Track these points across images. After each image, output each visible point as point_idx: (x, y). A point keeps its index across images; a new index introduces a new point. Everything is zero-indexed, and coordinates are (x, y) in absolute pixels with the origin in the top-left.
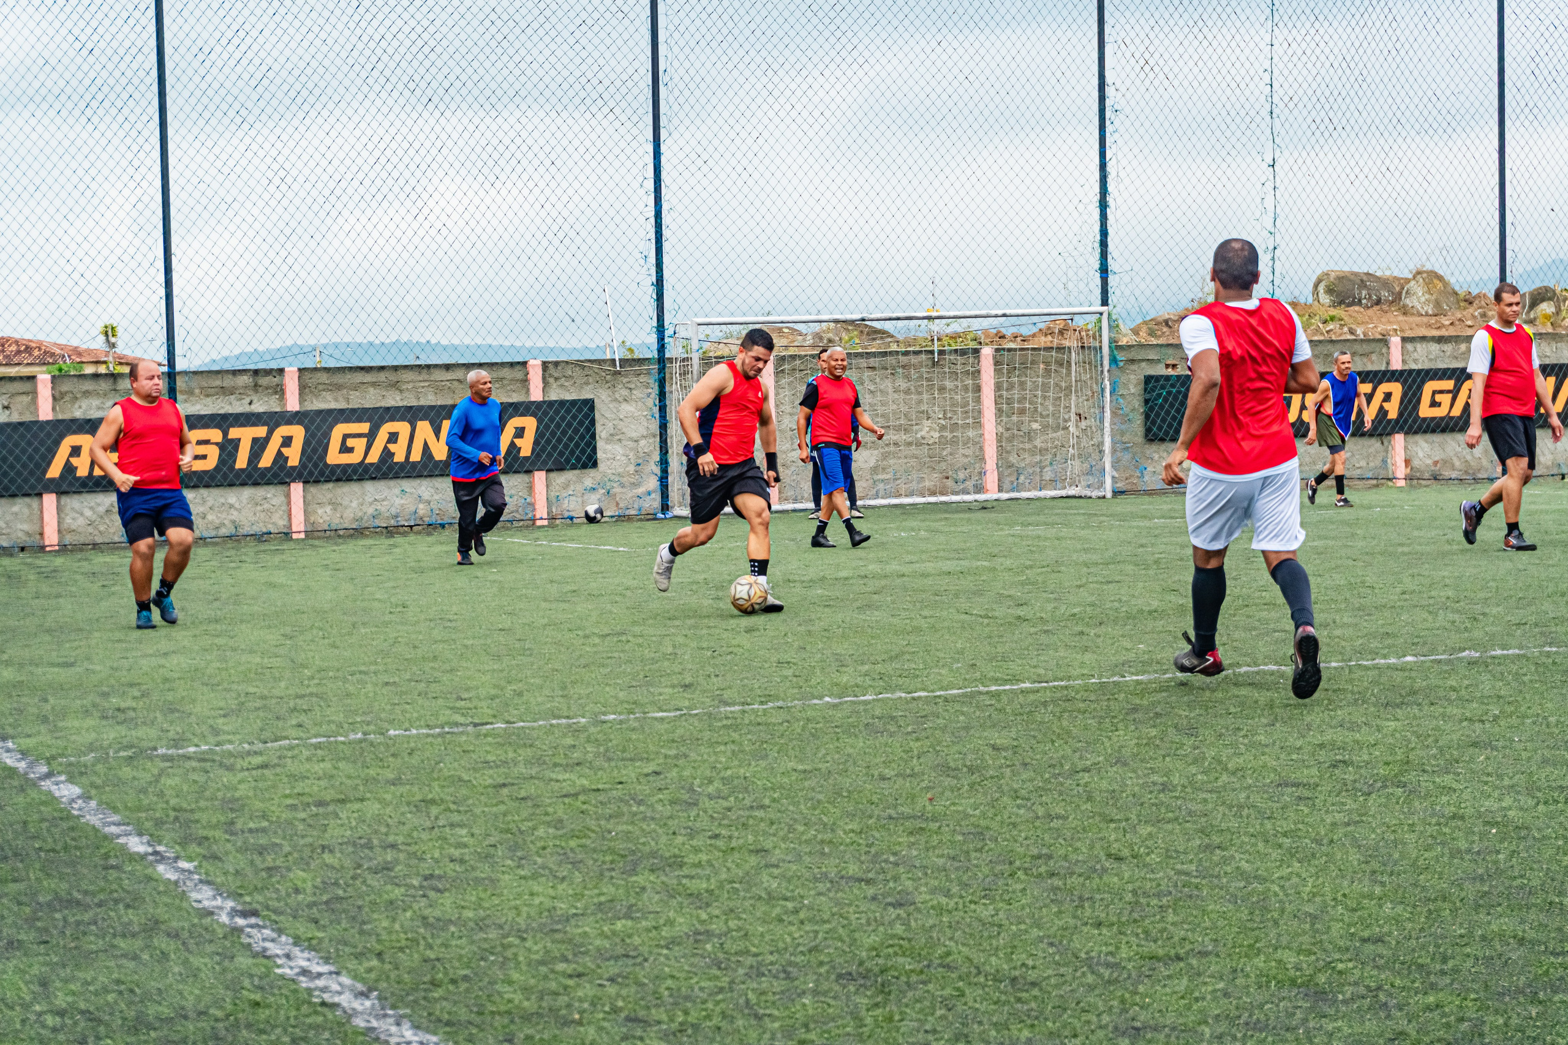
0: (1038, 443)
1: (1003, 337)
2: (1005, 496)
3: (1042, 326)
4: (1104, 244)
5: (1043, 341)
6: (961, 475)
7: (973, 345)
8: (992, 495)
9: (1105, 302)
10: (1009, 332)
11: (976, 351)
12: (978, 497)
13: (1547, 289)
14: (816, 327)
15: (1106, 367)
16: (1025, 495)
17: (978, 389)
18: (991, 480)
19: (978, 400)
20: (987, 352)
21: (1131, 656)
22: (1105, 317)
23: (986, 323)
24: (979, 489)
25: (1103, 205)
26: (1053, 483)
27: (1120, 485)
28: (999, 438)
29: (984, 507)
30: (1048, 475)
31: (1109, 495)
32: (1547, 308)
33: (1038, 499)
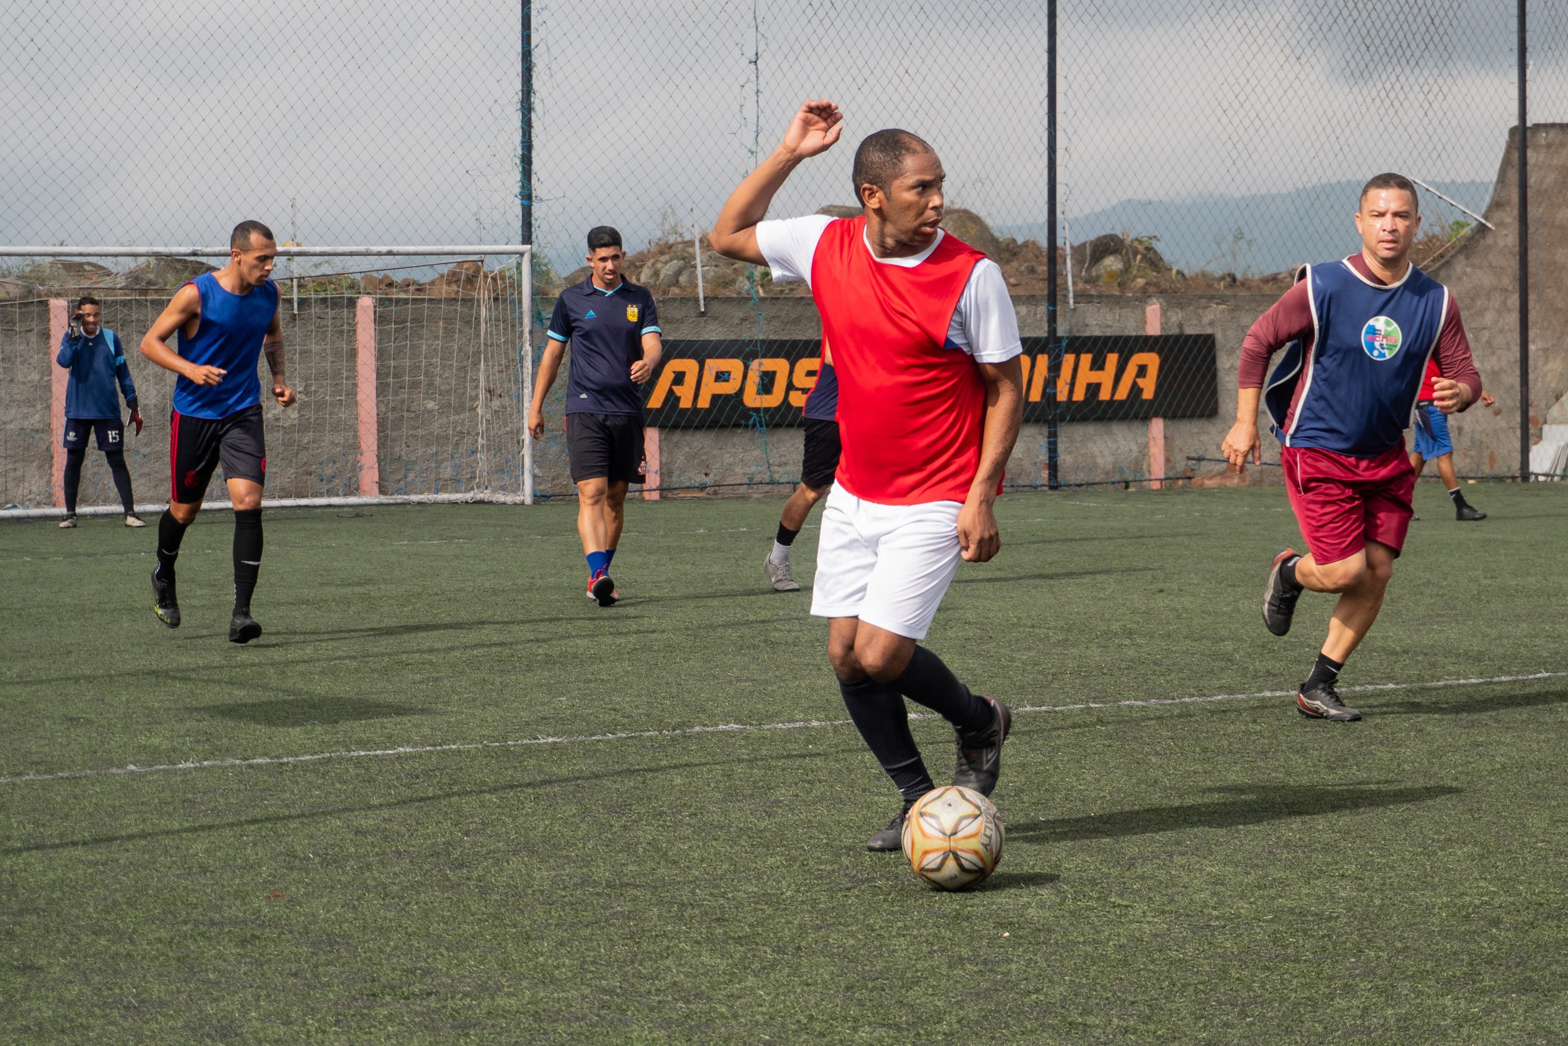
0: (435, 427)
1: (390, 285)
2: (384, 499)
3: (445, 270)
4: (526, 161)
5: (444, 291)
6: (328, 471)
7: (347, 294)
8: (371, 497)
9: (527, 239)
10: (398, 277)
11: (352, 303)
12: (352, 500)
13: (1112, 238)
14: (131, 264)
15: (527, 328)
16: (415, 498)
17: (353, 354)
18: (370, 476)
19: (353, 369)
20: (366, 302)
21: (546, 711)
22: (527, 258)
23: (365, 264)
24: (352, 489)
25: (527, 108)
26: (455, 483)
27: (545, 487)
28: (382, 423)
29: (359, 512)
30: (447, 472)
31: (528, 500)
32: (1112, 263)
33: (436, 503)
